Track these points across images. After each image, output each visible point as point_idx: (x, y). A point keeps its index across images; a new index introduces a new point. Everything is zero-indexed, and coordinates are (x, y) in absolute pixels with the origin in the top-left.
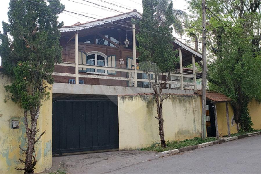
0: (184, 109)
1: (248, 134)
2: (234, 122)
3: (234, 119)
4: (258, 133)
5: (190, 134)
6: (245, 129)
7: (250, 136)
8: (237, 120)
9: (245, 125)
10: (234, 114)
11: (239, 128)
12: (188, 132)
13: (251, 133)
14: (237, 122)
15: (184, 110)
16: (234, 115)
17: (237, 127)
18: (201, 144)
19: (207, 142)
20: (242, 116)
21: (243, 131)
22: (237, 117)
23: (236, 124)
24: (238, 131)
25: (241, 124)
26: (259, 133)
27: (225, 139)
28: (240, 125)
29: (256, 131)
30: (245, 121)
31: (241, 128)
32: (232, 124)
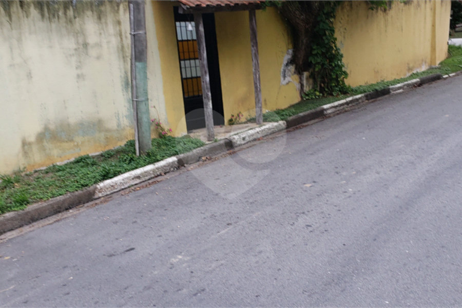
0: (70, 43)
1: (325, 107)
2: (289, 70)
3: (292, 62)
4: (357, 100)
5: (108, 130)
6: (322, 90)
7: (329, 112)
8: (300, 64)
9: (323, 78)
10: (291, 46)
11: (307, 89)
12: (97, 125)
13: (336, 103)
14: (299, 72)
15: (75, 46)
16: (291, 51)
17: (298, 86)
18: (116, 179)
19: (149, 163)
20: (314, 52)
21: (315, 95)
22: (301, 55)
23: (296, 77)
24: (302, 97)
25: (312, 76)
26: (360, 98)
27: (236, 137)
28: (307, 79)
29: (355, 92)
30: (323, 65)
31: (311, 87)
32: (284, 77)
